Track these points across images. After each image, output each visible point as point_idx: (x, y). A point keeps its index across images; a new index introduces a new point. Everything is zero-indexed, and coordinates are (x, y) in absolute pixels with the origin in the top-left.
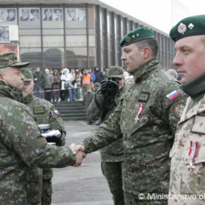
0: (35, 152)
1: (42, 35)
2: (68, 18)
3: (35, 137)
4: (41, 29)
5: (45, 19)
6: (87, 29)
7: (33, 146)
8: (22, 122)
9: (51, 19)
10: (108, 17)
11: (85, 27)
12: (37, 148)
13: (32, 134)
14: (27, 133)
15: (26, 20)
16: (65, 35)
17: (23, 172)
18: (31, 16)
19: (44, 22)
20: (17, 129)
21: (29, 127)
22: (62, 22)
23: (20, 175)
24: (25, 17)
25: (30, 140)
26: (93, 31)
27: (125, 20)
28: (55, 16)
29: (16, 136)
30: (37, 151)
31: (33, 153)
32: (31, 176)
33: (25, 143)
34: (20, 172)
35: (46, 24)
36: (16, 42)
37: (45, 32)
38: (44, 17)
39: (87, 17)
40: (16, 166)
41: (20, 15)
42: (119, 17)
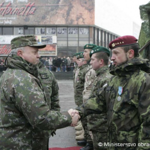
0: (37, 117)
1: (68, 41)
2: (80, 33)
3: (39, 106)
4: (68, 38)
5: (70, 33)
6: (89, 38)
7: (37, 113)
8: (30, 92)
9: (72, 33)
10: (100, 32)
11: (88, 37)
12: (39, 115)
13: (37, 103)
14: (33, 101)
15: (61, 33)
16: (78, 41)
17: (29, 131)
18: (63, 32)
19: (69, 35)
20: (25, 97)
21: (35, 97)
22: (77, 35)
23: (27, 133)
24: (60, 32)
25: (35, 107)
26: (92, 39)
27: (108, 34)
28: (74, 32)
29: (24, 103)
30: (40, 117)
31: (36, 119)
32: (37, 134)
33: (30, 110)
34: (27, 131)
35: (70, 35)
36: (55, 44)
37: (69, 39)
38: (69, 32)
39: (89, 33)
40: (24, 127)
41: (58, 31)
42: (105, 32)
